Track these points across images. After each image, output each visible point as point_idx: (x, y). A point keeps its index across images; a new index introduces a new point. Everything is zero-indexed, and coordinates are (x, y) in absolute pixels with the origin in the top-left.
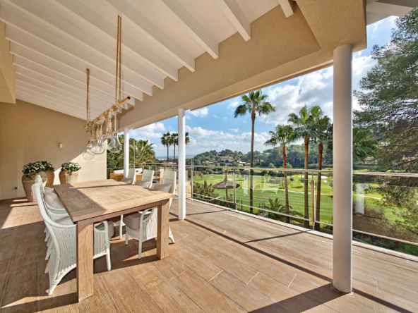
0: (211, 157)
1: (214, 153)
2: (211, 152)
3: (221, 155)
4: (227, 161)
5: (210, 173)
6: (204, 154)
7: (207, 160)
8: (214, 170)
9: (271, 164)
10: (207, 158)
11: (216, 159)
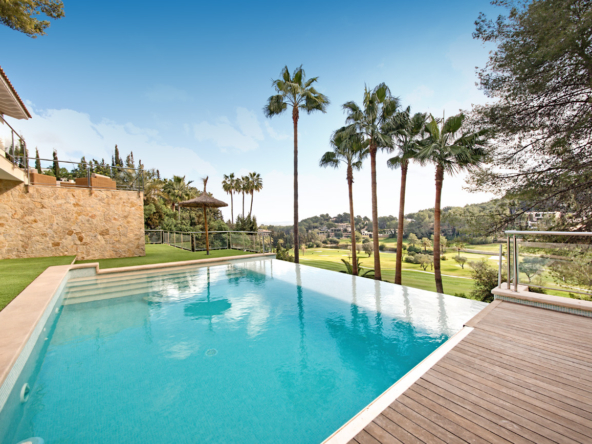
0: (322, 224)
1: (326, 218)
2: (322, 216)
3: (336, 222)
4: (345, 230)
5: (318, 246)
6: (311, 219)
7: (316, 227)
8: (325, 242)
9: (411, 234)
10: (316, 224)
11: (329, 226)
